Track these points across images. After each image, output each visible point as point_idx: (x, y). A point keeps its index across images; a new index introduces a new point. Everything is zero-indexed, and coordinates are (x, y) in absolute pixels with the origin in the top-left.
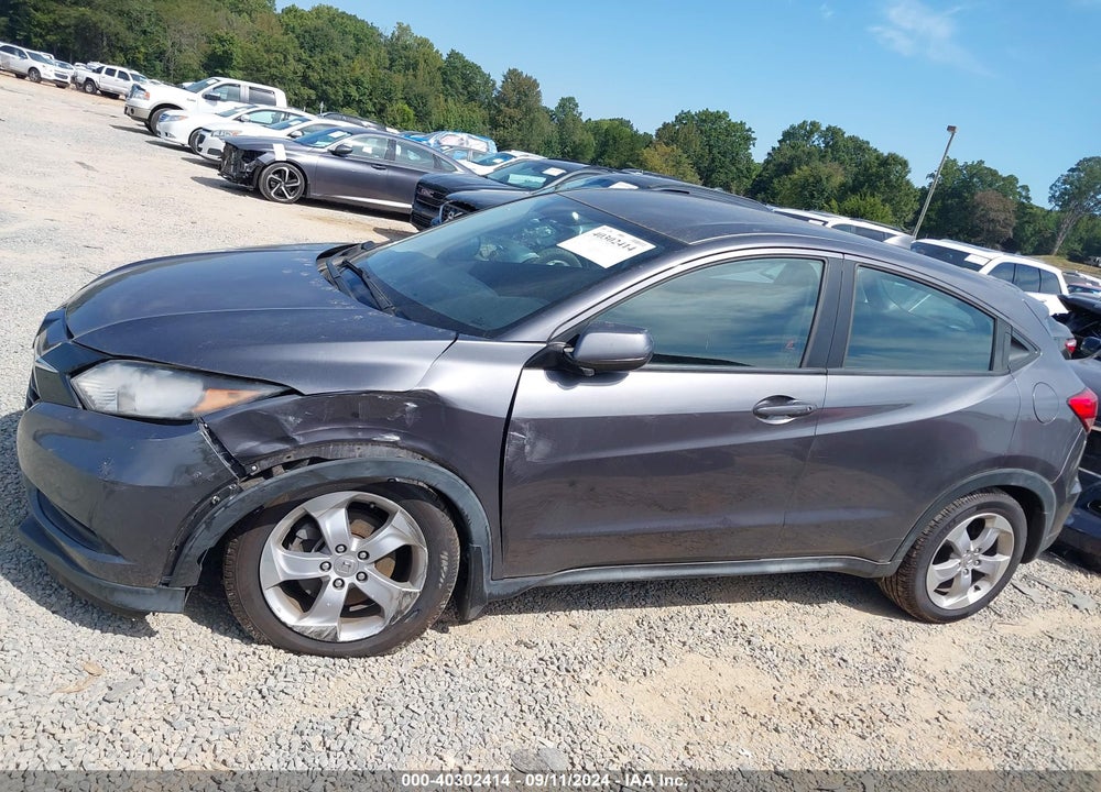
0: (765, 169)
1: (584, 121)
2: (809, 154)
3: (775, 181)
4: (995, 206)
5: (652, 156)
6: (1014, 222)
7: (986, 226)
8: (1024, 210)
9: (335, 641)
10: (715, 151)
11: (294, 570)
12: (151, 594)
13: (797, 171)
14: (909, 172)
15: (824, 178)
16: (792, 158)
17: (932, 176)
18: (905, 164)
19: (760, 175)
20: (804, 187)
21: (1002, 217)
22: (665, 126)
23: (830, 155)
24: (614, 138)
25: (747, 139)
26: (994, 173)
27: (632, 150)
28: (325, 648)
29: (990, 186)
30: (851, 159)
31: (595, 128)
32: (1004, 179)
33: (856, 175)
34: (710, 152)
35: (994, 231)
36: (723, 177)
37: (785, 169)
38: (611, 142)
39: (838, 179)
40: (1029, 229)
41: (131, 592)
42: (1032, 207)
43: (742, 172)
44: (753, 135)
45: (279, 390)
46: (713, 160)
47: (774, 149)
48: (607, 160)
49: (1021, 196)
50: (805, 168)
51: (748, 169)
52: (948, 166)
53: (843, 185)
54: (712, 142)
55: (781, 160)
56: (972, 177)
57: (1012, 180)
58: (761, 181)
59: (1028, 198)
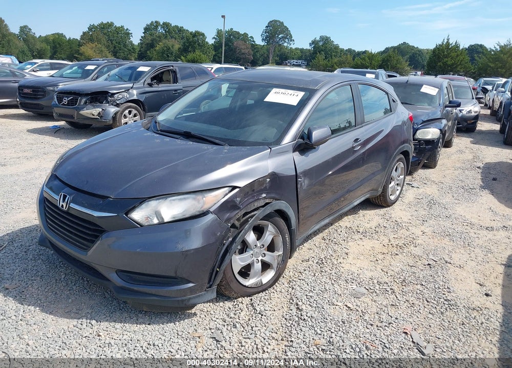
0: (142, 47)
1: (38, 37)
2: (159, 37)
3: (148, 52)
4: (243, 47)
5: (87, 49)
6: (252, 53)
7: (242, 56)
8: (254, 46)
9: (262, 285)
10: (114, 42)
11: (243, 262)
12: (205, 294)
13: (158, 46)
14: (206, 38)
15: (171, 47)
16: (152, 40)
17: (214, 38)
18: (203, 35)
19: (140, 51)
20: (163, 53)
21: (247, 51)
22: (84, 33)
23: (169, 37)
24: (59, 44)
25: (128, 34)
26: (238, 33)
27: (71, 48)
28: (260, 289)
29: (238, 38)
30: (179, 36)
31: (46, 40)
32: (243, 35)
33: (184, 43)
34: (112, 44)
35: (245, 58)
36: (122, 54)
37: (151, 46)
38: (58, 46)
39: (177, 46)
40: (258, 55)
41: (196, 297)
42: (257, 45)
43: (130, 50)
44: (130, 32)
45: (231, 188)
46: (115, 48)
47: (142, 37)
48: (59, 55)
49: (251, 41)
50: (161, 43)
51: (133, 49)
52: (219, 33)
53: (179, 49)
54: (111, 38)
55: (147, 42)
56: (230, 36)
57: (246, 35)
58: (142, 53)
59: (254, 41)
